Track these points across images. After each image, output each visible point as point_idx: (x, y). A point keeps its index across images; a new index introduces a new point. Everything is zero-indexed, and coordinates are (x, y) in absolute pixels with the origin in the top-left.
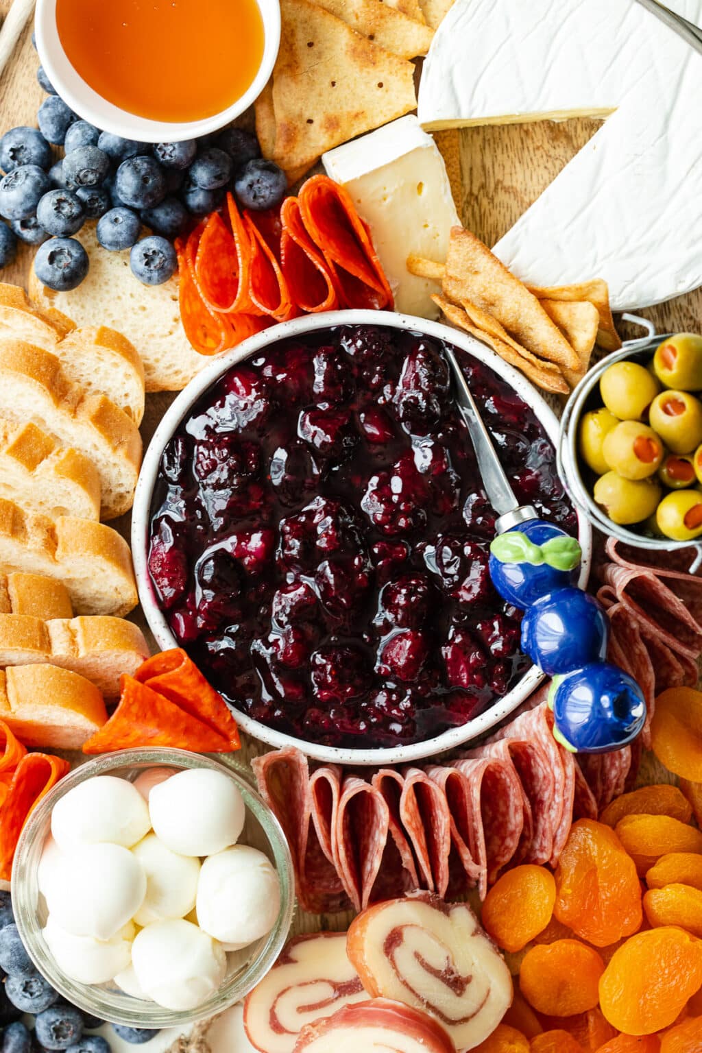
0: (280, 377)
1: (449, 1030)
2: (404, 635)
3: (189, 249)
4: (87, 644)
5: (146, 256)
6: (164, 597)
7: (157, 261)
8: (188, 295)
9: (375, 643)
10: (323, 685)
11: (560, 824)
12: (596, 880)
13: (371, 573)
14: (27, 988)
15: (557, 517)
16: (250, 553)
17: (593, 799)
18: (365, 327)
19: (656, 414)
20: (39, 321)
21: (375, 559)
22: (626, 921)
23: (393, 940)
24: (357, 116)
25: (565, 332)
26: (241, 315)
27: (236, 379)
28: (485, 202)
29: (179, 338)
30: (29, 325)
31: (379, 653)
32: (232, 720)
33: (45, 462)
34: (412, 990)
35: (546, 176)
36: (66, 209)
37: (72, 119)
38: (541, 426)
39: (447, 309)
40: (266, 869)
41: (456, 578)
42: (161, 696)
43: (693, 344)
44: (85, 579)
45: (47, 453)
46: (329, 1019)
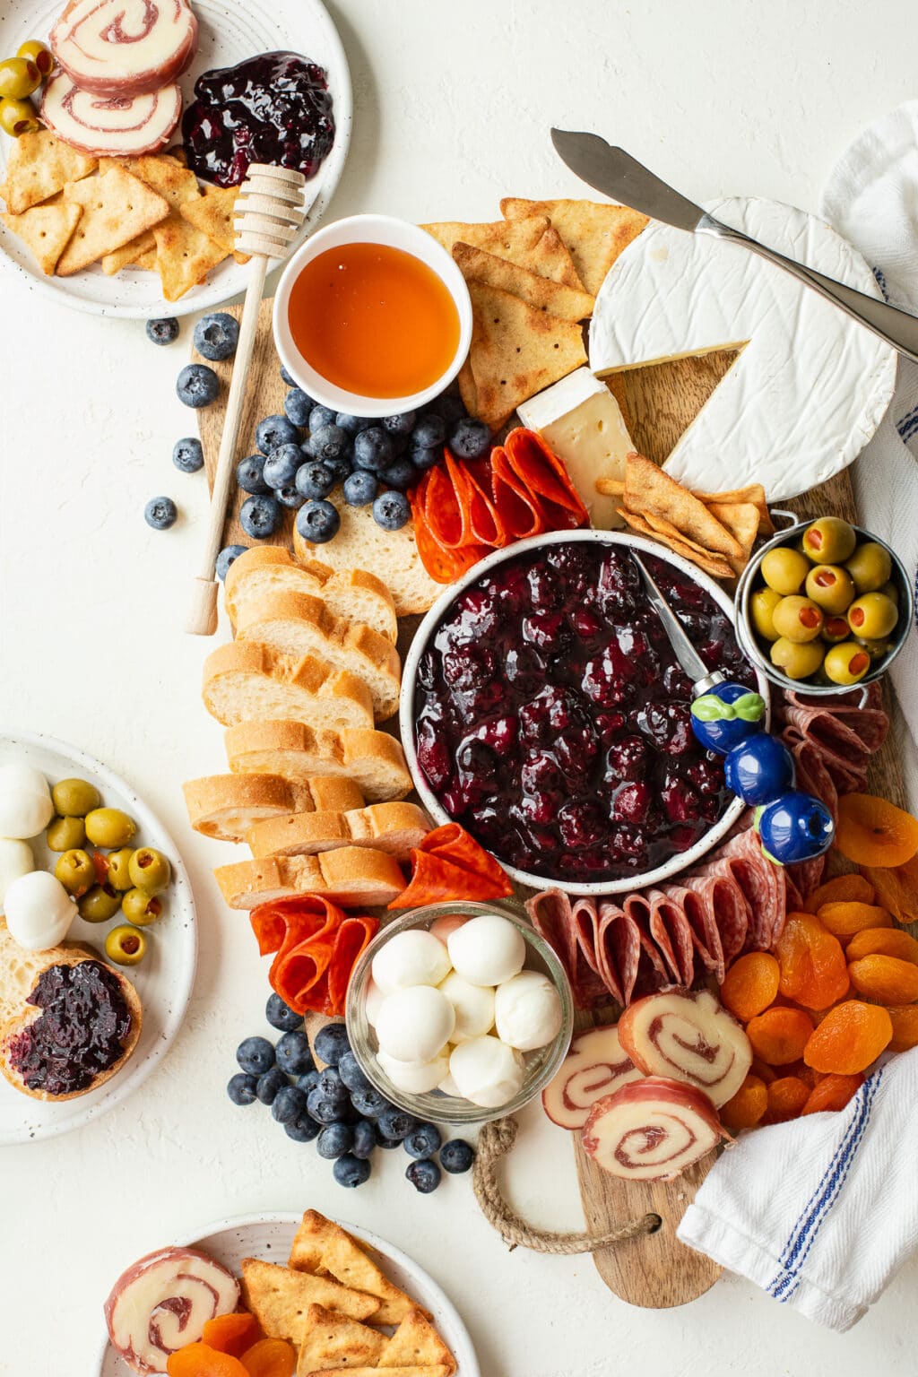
0: (503, 594)
1: (707, 1091)
2: (630, 789)
3: (418, 499)
4: (380, 827)
5: (385, 508)
6: (435, 782)
7: (395, 511)
8: (422, 537)
9: (608, 797)
10: (571, 835)
11: (776, 919)
12: (810, 958)
13: (598, 741)
14: (368, 1099)
15: (740, 677)
16: (498, 738)
17: (799, 895)
18: (566, 544)
19: (812, 586)
20: (303, 573)
21: (599, 730)
22: (838, 988)
23: (655, 1027)
24: (540, 373)
25: (729, 528)
26: (468, 548)
27: (468, 600)
28: (650, 428)
29: (419, 570)
30: (295, 577)
31: (612, 804)
32: (504, 873)
33: (325, 686)
34: (675, 1065)
35: (696, 401)
36: (321, 479)
37: (312, 405)
38: (718, 605)
39: (630, 519)
40: (548, 988)
41: (666, 736)
42: (445, 862)
43: (833, 526)
44: (370, 775)
45: (325, 676)
46: (613, 1096)
